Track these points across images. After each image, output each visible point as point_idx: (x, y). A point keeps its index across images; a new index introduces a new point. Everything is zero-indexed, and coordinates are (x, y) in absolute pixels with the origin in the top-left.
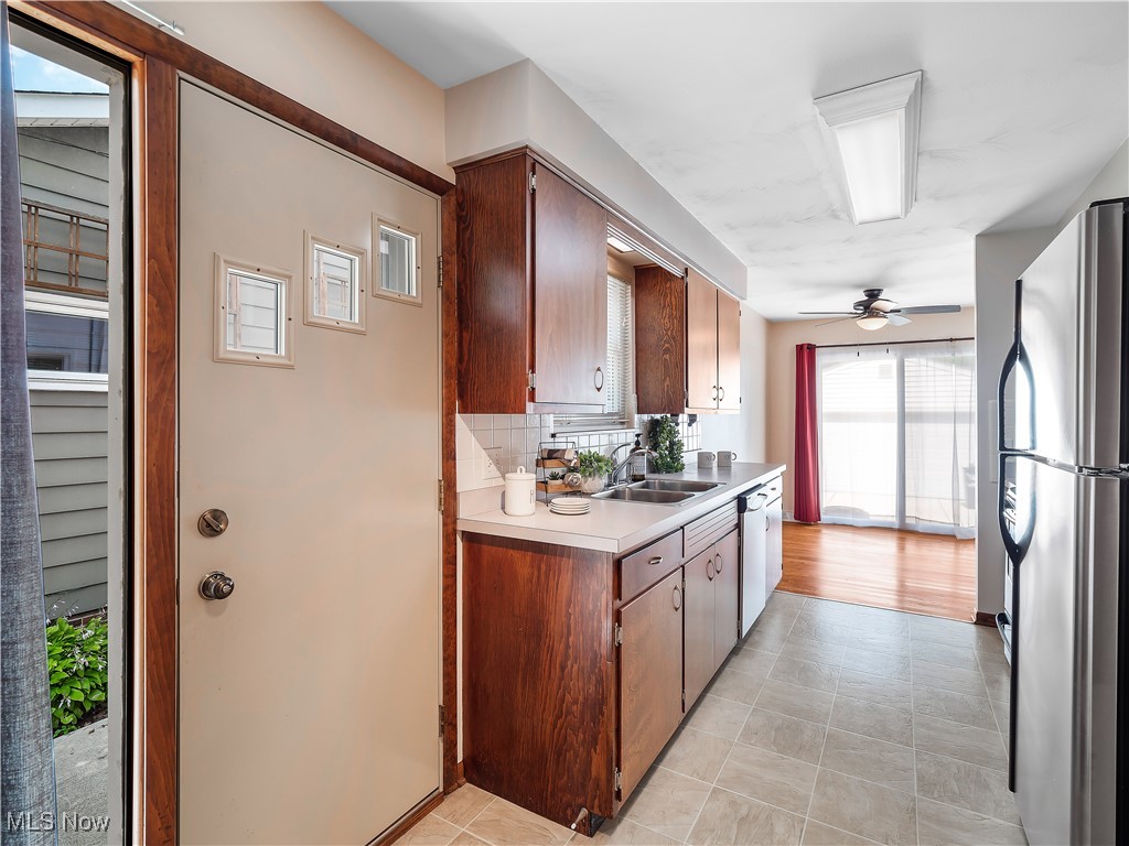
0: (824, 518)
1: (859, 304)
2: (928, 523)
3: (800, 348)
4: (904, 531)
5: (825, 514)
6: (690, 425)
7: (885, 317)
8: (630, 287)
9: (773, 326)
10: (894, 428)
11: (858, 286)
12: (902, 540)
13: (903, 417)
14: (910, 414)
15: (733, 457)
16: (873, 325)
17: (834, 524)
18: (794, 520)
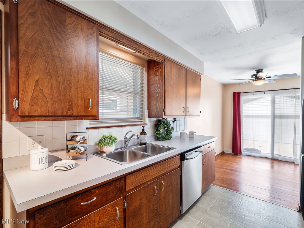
0: (243, 153)
1: (254, 75)
2: (283, 157)
3: (235, 93)
4: (274, 160)
5: (243, 151)
6: (173, 122)
7: (264, 80)
8: (145, 68)
9: (225, 86)
10: (270, 121)
11: (252, 69)
12: (272, 163)
13: (274, 117)
14: (277, 116)
15: (195, 134)
16: (259, 83)
17: (247, 155)
18: (232, 153)
